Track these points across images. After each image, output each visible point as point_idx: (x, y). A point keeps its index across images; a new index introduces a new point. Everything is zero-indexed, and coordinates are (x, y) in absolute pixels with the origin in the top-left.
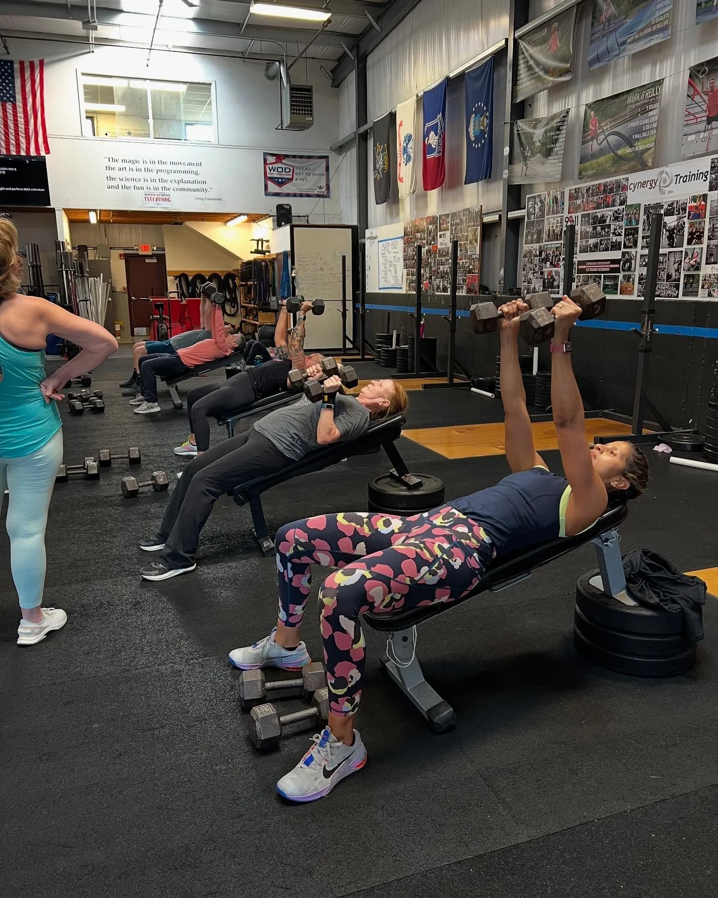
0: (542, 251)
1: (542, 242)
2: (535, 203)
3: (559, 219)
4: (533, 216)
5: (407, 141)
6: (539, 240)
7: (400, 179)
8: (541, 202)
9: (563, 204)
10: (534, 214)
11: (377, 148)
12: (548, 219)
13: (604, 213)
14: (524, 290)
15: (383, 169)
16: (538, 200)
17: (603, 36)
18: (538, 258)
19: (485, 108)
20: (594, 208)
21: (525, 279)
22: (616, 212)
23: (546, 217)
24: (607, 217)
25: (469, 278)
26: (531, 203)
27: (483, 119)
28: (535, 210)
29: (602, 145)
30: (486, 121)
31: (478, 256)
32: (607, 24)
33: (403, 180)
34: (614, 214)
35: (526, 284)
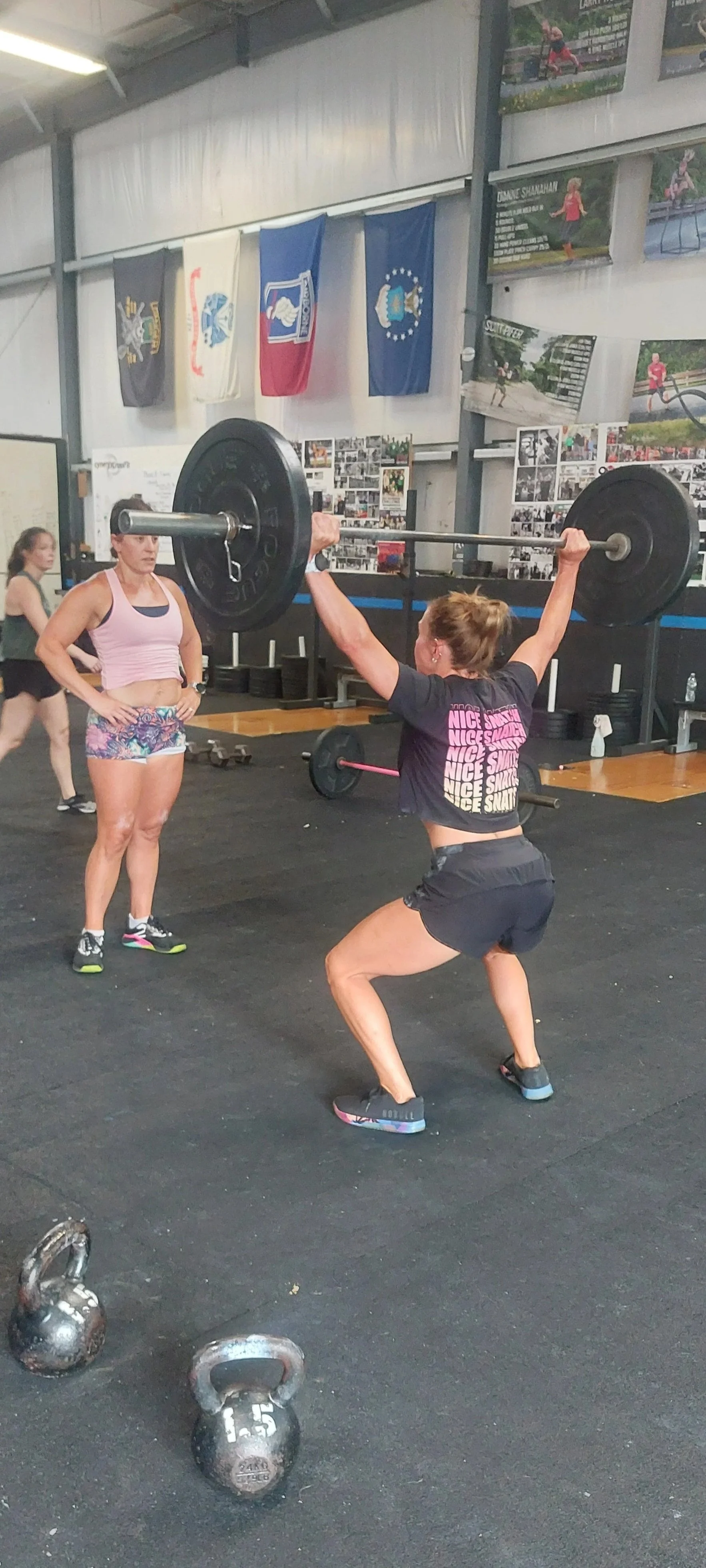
0: (553, 513)
1: (552, 500)
2: (536, 441)
3: (588, 469)
4: (531, 461)
5: (214, 306)
6: (545, 496)
7: (195, 369)
8: (549, 439)
9: (596, 447)
10: (535, 457)
11: (124, 305)
12: (563, 467)
13: (676, 466)
14: (513, 569)
15: (146, 348)
16: (542, 437)
17: (672, 217)
18: (543, 524)
19: (416, 280)
20: (656, 458)
21: (515, 553)
22: (700, 467)
23: (560, 463)
24: (683, 472)
25: (381, 547)
26: (529, 440)
27: (412, 297)
28: (535, 452)
29: (670, 403)
30: (417, 301)
31: (404, 514)
32: (678, 202)
33: (204, 371)
34: (695, 469)
35: (518, 560)
